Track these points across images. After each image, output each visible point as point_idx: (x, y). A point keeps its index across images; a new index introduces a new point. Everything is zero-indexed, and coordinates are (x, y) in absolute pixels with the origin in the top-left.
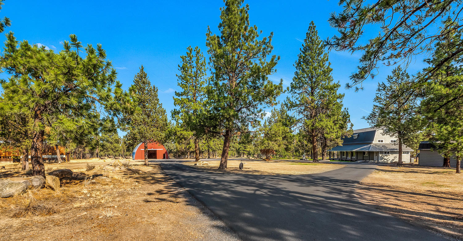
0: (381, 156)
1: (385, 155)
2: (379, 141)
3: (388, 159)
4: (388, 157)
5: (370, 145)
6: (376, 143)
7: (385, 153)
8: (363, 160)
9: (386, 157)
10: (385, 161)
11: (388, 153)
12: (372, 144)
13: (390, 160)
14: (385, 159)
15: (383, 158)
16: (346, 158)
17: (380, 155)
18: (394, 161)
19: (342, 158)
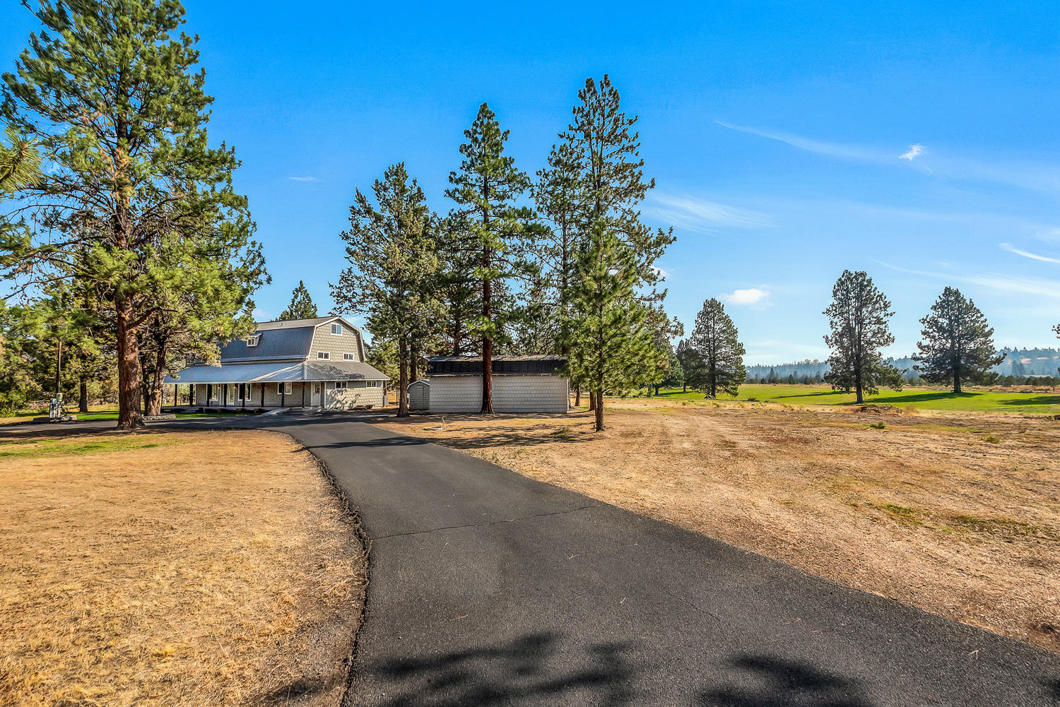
0: (331, 395)
1: (339, 392)
2: (321, 355)
3: (344, 402)
4: (344, 396)
5: (301, 364)
6: (315, 360)
7: (338, 385)
8: (283, 406)
9: (339, 397)
10: (339, 405)
11: (344, 385)
12: (305, 363)
13: (348, 404)
14: (339, 401)
15: (333, 398)
16: (225, 405)
17: (328, 391)
18: (355, 406)
19: (208, 406)
